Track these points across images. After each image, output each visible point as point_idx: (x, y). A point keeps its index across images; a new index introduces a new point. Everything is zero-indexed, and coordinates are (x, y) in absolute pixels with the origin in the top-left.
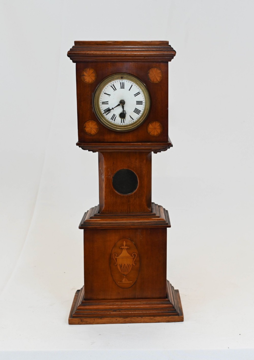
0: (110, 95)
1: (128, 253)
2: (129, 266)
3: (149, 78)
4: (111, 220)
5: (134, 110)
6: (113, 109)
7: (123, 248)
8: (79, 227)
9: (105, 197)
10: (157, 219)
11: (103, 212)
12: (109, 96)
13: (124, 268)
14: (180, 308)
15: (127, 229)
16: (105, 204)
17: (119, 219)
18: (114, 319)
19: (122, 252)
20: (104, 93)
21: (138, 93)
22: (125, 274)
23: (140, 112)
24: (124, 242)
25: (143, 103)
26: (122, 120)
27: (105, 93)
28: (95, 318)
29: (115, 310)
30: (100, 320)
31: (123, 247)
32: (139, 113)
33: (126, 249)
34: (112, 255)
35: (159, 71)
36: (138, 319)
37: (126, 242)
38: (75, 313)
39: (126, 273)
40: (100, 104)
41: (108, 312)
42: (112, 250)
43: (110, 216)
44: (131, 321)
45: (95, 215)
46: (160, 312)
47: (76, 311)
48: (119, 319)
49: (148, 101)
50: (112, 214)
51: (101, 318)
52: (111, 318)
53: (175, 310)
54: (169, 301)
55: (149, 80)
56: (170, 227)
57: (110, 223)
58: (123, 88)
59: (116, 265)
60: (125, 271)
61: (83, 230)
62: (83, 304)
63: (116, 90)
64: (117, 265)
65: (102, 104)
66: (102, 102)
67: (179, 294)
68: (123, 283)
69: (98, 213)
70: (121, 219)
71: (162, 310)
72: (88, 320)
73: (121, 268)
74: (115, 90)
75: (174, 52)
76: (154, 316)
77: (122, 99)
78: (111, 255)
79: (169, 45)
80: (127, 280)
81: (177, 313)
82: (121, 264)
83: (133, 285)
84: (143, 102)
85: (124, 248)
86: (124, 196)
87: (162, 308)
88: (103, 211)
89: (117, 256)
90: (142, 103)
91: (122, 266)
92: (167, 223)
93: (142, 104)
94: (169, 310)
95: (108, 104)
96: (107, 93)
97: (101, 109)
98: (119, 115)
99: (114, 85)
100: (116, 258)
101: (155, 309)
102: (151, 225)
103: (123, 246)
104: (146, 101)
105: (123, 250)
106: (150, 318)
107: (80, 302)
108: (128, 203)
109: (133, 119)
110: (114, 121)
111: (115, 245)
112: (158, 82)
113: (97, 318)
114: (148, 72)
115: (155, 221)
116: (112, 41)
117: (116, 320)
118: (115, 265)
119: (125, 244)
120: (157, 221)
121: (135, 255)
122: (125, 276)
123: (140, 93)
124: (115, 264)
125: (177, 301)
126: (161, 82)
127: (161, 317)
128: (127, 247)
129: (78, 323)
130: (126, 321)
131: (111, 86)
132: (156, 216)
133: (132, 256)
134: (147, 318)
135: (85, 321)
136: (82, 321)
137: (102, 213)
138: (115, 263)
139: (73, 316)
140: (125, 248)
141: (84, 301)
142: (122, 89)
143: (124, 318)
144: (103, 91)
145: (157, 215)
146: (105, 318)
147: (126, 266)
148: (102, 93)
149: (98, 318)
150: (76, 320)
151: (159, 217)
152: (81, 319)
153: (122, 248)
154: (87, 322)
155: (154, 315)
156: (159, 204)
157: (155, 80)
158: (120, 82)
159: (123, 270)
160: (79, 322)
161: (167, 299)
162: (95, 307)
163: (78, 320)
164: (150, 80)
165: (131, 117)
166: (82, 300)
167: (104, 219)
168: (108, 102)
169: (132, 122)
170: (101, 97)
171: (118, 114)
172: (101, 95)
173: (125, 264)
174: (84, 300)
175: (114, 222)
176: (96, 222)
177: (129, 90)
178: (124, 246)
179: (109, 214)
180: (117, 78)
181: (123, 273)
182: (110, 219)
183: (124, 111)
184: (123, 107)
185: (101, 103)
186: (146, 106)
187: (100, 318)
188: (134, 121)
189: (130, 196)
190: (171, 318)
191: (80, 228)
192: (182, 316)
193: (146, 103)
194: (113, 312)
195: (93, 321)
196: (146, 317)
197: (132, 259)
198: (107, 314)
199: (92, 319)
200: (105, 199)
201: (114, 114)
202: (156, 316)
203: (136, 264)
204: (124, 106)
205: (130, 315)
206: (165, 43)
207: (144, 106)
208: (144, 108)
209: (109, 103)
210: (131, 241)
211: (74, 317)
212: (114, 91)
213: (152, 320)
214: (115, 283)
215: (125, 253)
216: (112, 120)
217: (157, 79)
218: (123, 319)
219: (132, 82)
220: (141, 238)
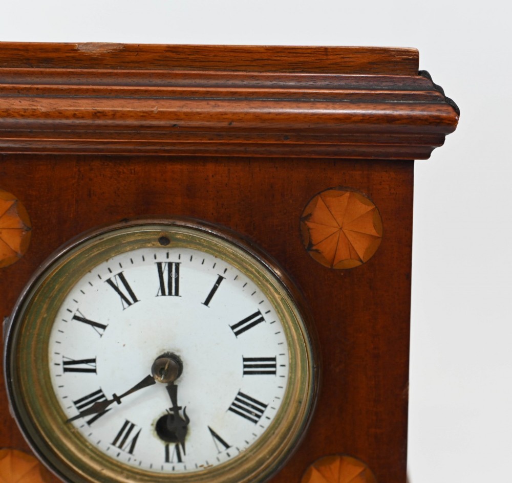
0: (104, 327)
3: (311, 245)
5: (232, 399)
6: (119, 402)
12: (100, 330)
20: (72, 315)
21: (254, 320)
23: (262, 412)
25: (279, 370)
26: (172, 447)
27: (78, 314)
32: (259, 417)
35: (363, 207)
40: (56, 371)
49: (303, 361)
55: (311, 254)
58: (170, 294)
63: (135, 300)
65: (66, 370)
66: (65, 363)
74: (130, 304)
75: (450, 109)
77: (168, 348)
79: (420, 69)
84: (279, 362)
90: (274, 366)
93: (274, 373)
95: (94, 371)
96: (88, 318)
97: (60, 393)
98: (153, 428)
99: (125, 275)
104: (293, 358)
109: (227, 446)
110: (131, 451)
112: (359, 263)
114: (307, 211)
116: (108, 45)
123: (262, 319)
126: (373, 263)
131: (109, 281)
142: (167, 298)
144: (69, 303)
148: (64, 314)
157: (343, 254)
158: (158, 260)
164: (317, 251)
165: (213, 433)
168: (94, 361)
169: (224, 459)
170: (55, 336)
171: (151, 422)
172: (59, 324)
177: (207, 303)
180: (142, 243)
183: (176, 408)
184: (173, 391)
185: (61, 367)
186: (291, 382)
188: (234, 453)
193: (293, 368)
201: (127, 423)
204: (176, 387)
206: (398, 58)
207: (284, 382)
208: (281, 393)
209: (98, 365)
212: (126, 305)
216: (120, 447)
217: (351, 249)
219: (219, 261)
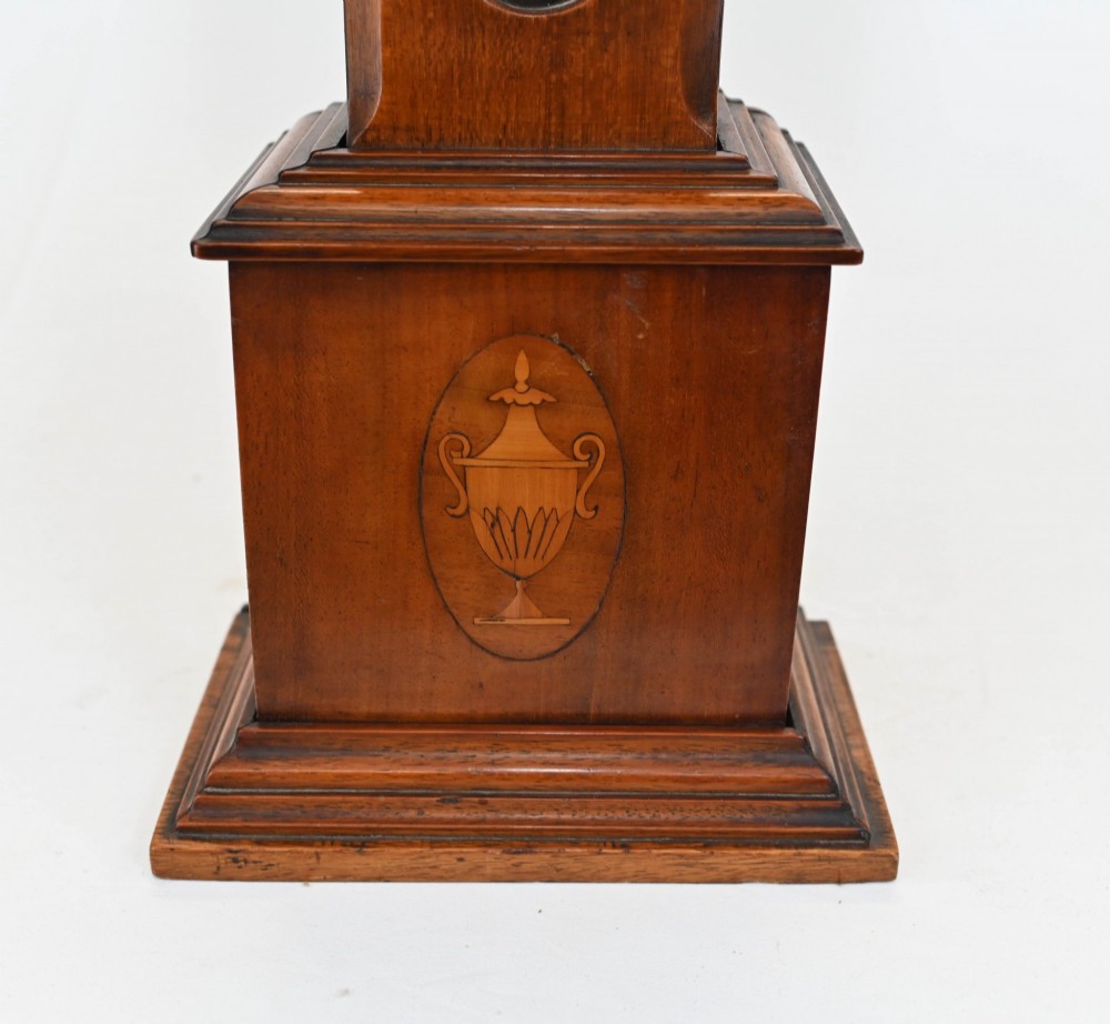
1: (545, 434)
2: (552, 522)
4: (429, 200)
7: (508, 401)
8: (193, 244)
9: (386, 19)
10: (763, 201)
11: (369, 137)
13: (513, 530)
14: (862, 773)
15: (542, 266)
16: (389, 79)
17: (481, 193)
18: (444, 857)
19: (506, 428)
22: (521, 573)
24: (522, 357)
28: (323, 843)
29: (449, 795)
30: (352, 860)
31: (508, 396)
33: (531, 408)
34: (438, 442)
36: (601, 857)
37: (534, 358)
38: (197, 805)
39: (525, 566)
41: (407, 808)
42: (434, 413)
43: (418, 168)
44: (558, 870)
45: (316, 159)
46: (748, 816)
47: (200, 792)
48: (473, 854)
50: (437, 150)
51: (363, 845)
52: (426, 850)
53: (846, 807)
54: (805, 744)
56: (855, 257)
57: (421, 221)
59: (460, 510)
60: (522, 551)
61: (221, 268)
62: (245, 745)
64: (467, 510)
67: (836, 653)
68: (508, 626)
69: (336, 141)
70: (501, 194)
71: (757, 804)
72: (279, 854)
73: (497, 528)
76: (706, 846)
78: (424, 444)
80: (534, 610)
81: (851, 825)
82: (498, 509)
83: (569, 643)
85: (515, 402)
86: (521, 22)
87: (760, 794)
88: (374, 127)
89: (469, 456)
91: (502, 518)
92: (838, 233)
94: (805, 804)
100: (464, 467)
101: (712, 796)
102: (721, 243)
103: (513, 384)
105: (513, 413)
106: (681, 856)
107: (229, 733)
108: (554, 78)
111: (455, 379)
113: (333, 843)
115: (745, 210)
117: (461, 860)
118: (451, 511)
119: (522, 373)
120: (759, 210)
121: (590, 450)
122: (518, 583)
124: (455, 508)
125: (839, 714)
127: (754, 852)
128: (536, 397)
129: (215, 869)
130: (525, 867)
132: (753, 174)
133: (575, 459)
134: (658, 855)
135: (255, 862)
136: (235, 861)
137: (364, 144)
138: (458, 497)
139: (179, 824)
140: (522, 400)
141: (254, 729)
143: (509, 852)
145: (759, 170)
146: (389, 845)
147: (530, 520)
149: (344, 844)
150: (196, 853)
151: (773, 184)
152: (231, 851)
153: (502, 400)
154: (274, 869)
155: (709, 841)
156: (749, 103)
159: (512, 549)
160: (218, 868)
161: (789, 733)
162: (327, 769)
163: (212, 853)
166: (245, 723)
167: (378, 192)
173: (520, 509)
174: (255, 719)
175: (451, 210)
176: (319, 208)
178: (521, 387)
179: (414, 150)
181: (507, 564)
182: (422, 192)
187: (353, 845)
189: (565, 17)
190: (820, 859)
191: (205, 249)
192: (886, 846)
194: (437, 807)
195: (314, 860)
196: (655, 851)
197: (572, 477)
198: (402, 821)
199: (300, 849)
200: (387, 41)
202: (718, 845)
203: (596, 508)
205: (551, 834)
210: (572, 353)
211: (186, 833)
213: (690, 870)
214: (457, 623)
215: (521, 435)
218: (507, 856)
220: (641, 336)
